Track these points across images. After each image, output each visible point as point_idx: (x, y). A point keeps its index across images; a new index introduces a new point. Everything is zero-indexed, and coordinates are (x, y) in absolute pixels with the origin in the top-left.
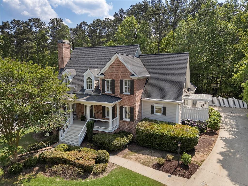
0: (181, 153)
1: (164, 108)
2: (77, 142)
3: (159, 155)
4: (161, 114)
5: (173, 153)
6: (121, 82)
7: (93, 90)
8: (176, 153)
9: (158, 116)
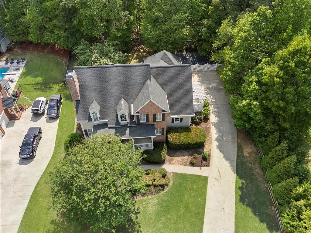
1: (182, 119)
4: (179, 122)
6: (154, 115)
7: (128, 122)
9: (177, 124)
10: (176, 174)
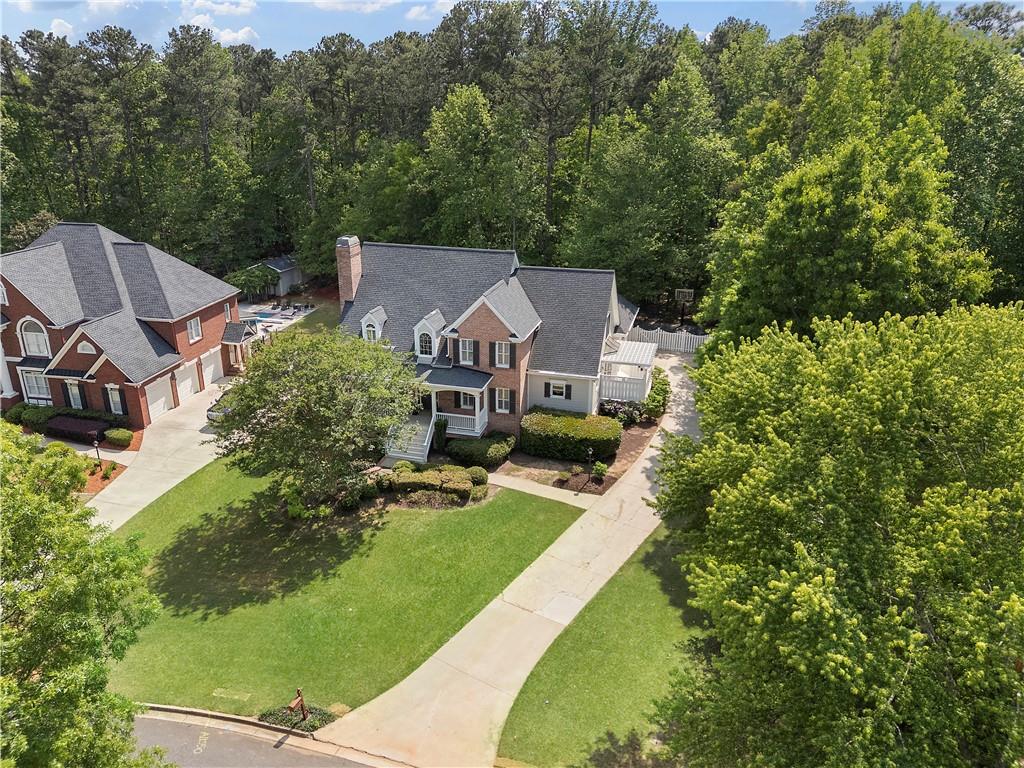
0: (593, 462)
1: (569, 388)
2: (422, 456)
3: (561, 467)
4: (563, 397)
5: (582, 462)
6: (492, 346)
7: (434, 358)
8: (586, 462)
9: (557, 401)
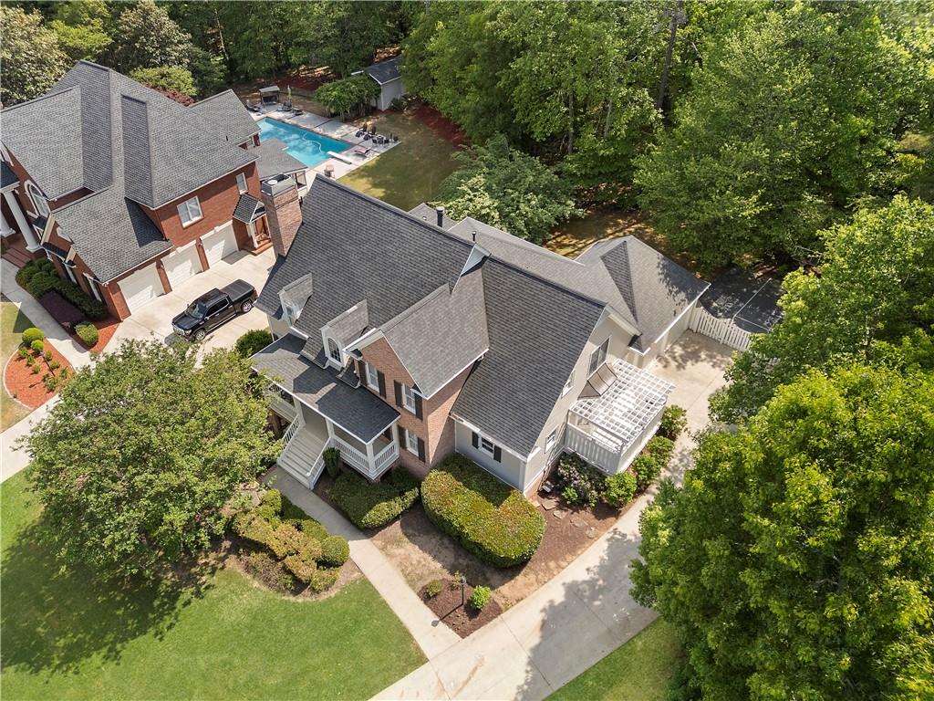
4: (492, 456)
6: (397, 385)
7: (343, 368)
10: (365, 583)
